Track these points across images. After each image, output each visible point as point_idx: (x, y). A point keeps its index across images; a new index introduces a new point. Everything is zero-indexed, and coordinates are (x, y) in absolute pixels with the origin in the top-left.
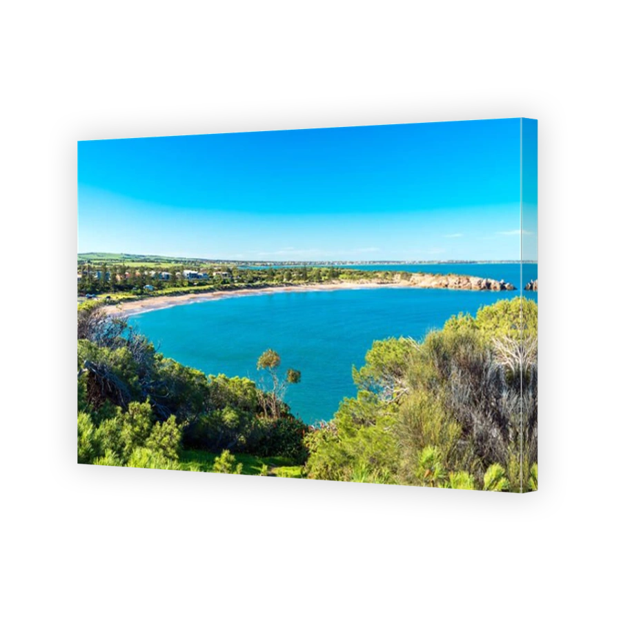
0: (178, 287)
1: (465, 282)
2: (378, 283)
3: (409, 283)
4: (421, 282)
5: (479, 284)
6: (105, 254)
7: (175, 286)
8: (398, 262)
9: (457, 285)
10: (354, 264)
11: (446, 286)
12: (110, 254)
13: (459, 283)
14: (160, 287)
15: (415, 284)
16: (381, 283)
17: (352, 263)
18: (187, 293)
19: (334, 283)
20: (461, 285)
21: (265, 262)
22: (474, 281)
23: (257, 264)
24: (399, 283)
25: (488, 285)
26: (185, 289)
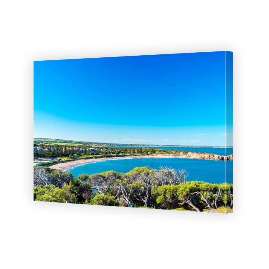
0: (87, 155)
1: (212, 156)
2: (173, 156)
3: (187, 156)
4: (192, 156)
5: (219, 157)
6: (48, 139)
7: (86, 155)
8: (178, 146)
9: (209, 158)
10: (158, 146)
11: (204, 158)
12: (50, 139)
13: (209, 157)
14: (80, 155)
15: (189, 157)
16: (174, 156)
17: (157, 146)
18: (92, 158)
19: (154, 155)
20: (210, 158)
21: (118, 144)
22: (216, 156)
23: (115, 145)
24: (182, 156)
25: (223, 158)
26: (91, 156)
